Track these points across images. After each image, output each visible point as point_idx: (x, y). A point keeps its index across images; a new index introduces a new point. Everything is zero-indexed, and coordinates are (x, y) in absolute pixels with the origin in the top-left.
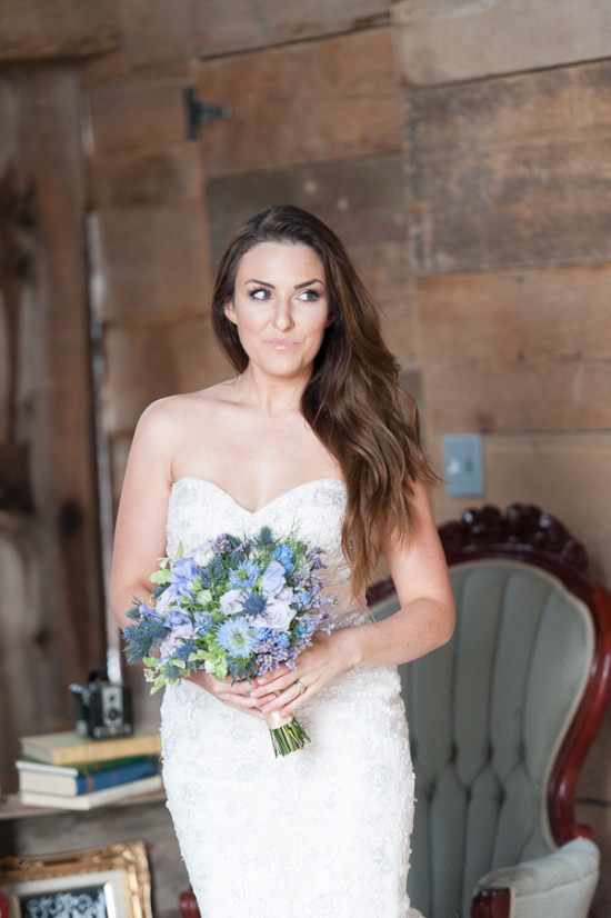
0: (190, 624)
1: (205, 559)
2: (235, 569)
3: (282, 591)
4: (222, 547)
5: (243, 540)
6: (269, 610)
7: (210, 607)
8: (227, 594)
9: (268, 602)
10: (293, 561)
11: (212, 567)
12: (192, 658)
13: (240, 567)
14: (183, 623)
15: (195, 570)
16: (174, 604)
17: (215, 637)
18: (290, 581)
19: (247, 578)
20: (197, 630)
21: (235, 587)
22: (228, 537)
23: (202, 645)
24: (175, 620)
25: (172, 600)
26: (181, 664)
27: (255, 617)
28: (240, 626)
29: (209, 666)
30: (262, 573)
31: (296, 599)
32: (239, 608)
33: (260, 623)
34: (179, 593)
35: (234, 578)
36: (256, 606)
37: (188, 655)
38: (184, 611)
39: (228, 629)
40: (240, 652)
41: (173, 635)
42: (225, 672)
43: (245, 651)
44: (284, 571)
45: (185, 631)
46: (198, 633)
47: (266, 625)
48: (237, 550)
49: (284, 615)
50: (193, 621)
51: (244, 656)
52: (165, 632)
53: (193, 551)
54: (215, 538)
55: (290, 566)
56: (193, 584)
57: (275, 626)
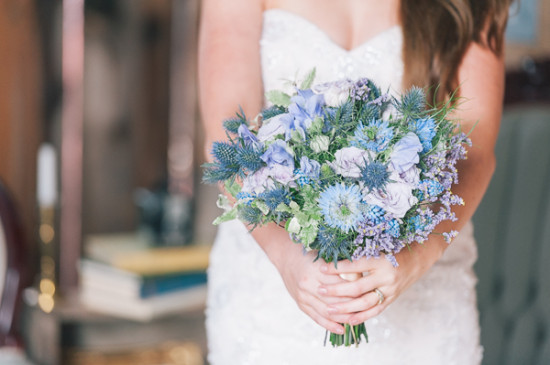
0: (292, 168)
1: (336, 99)
2: (365, 124)
3: (410, 170)
4: (360, 93)
5: (383, 92)
6: (389, 187)
7: (322, 158)
8: (344, 150)
9: (391, 178)
10: (434, 141)
11: (343, 112)
12: (281, 208)
13: (372, 125)
14: (284, 163)
15: (320, 107)
16: (282, 137)
17: (317, 195)
18: (423, 164)
19: (375, 139)
20: (298, 176)
21: (359, 145)
22: (369, 84)
23: (296, 196)
24: (277, 157)
25: (281, 131)
26: (265, 209)
27: (371, 190)
28: (351, 195)
29: (294, 224)
30: (395, 140)
31: (423, 187)
32: (355, 173)
33: (373, 200)
34: (292, 126)
35: (360, 133)
36: (375, 177)
37: (277, 204)
38: (290, 151)
39: (336, 193)
40: (339, 223)
41: (266, 172)
42: (311, 240)
43: (347, 224)
44: (420, 148)
45: (284, 174)
46: (295, 181)
47: (381, 205)
48: (375, 102)
49: (404, 199)
50: (297, 165)
51: (342, 229)
52: (258, 164)
53: (325, 85)
54: (355, 80)
55: (429, 144)
56: (312, 122)
57: (390, 210)
